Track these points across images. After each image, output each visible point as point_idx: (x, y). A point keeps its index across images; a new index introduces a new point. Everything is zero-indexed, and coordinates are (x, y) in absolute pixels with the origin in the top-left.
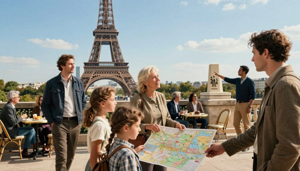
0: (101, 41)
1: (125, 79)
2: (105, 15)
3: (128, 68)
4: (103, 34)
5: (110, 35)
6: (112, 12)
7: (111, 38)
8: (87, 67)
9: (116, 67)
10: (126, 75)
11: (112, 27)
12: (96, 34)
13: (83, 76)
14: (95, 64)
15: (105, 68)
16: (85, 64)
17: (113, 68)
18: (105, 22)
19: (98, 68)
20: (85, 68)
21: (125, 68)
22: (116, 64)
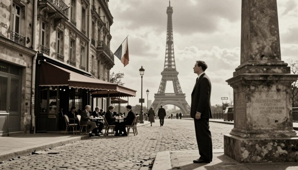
0: (167, 78)
1: (183, 104)
2: (170, 62)
3: (185, 97)
4: (167, 74)
5: (173, 75)
6: (175, 62)
7: (173, 77)
8: (156, 96)
9: (177, 96)
10: (183, 102)
11: (175, 70)
12: (163, 74)
13: (153, 102)
14: (162, 94)
15: (170, 97)
16: (155, 94)
17: (175, 97)
18: (170, 66)
19: (164, 97)
20: (155, 97)
21: (183, 97)
22: (177, 95)
